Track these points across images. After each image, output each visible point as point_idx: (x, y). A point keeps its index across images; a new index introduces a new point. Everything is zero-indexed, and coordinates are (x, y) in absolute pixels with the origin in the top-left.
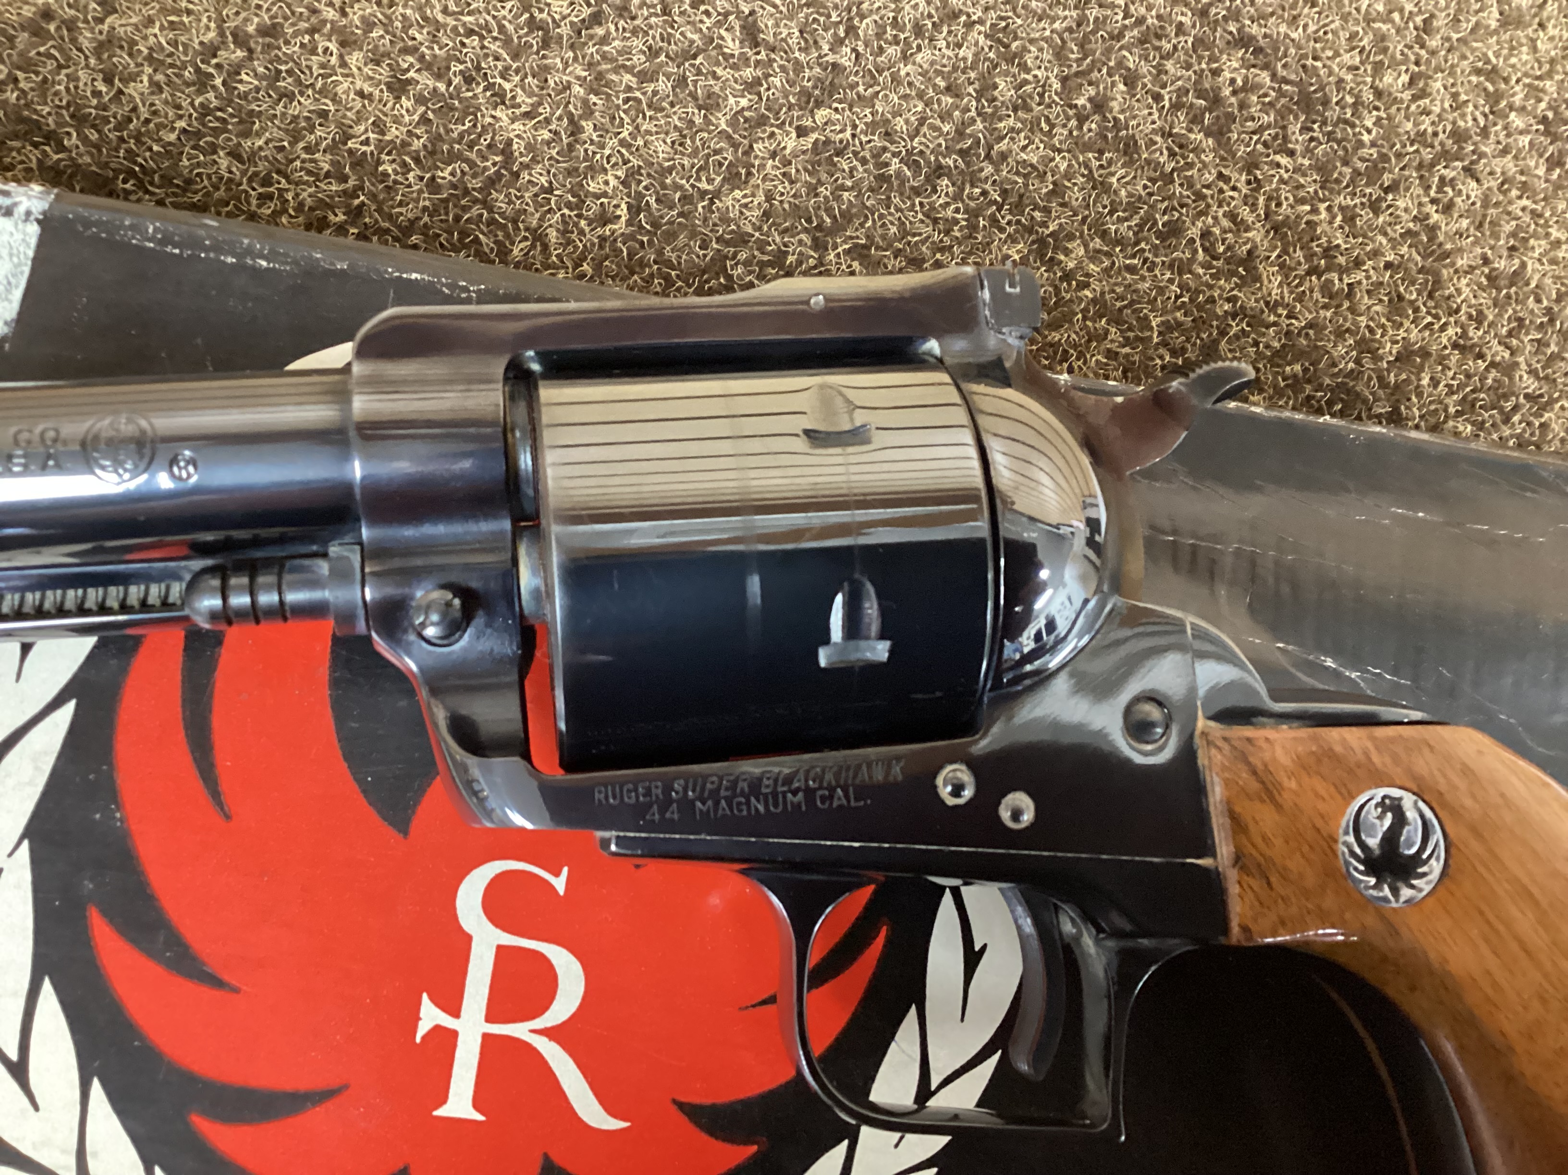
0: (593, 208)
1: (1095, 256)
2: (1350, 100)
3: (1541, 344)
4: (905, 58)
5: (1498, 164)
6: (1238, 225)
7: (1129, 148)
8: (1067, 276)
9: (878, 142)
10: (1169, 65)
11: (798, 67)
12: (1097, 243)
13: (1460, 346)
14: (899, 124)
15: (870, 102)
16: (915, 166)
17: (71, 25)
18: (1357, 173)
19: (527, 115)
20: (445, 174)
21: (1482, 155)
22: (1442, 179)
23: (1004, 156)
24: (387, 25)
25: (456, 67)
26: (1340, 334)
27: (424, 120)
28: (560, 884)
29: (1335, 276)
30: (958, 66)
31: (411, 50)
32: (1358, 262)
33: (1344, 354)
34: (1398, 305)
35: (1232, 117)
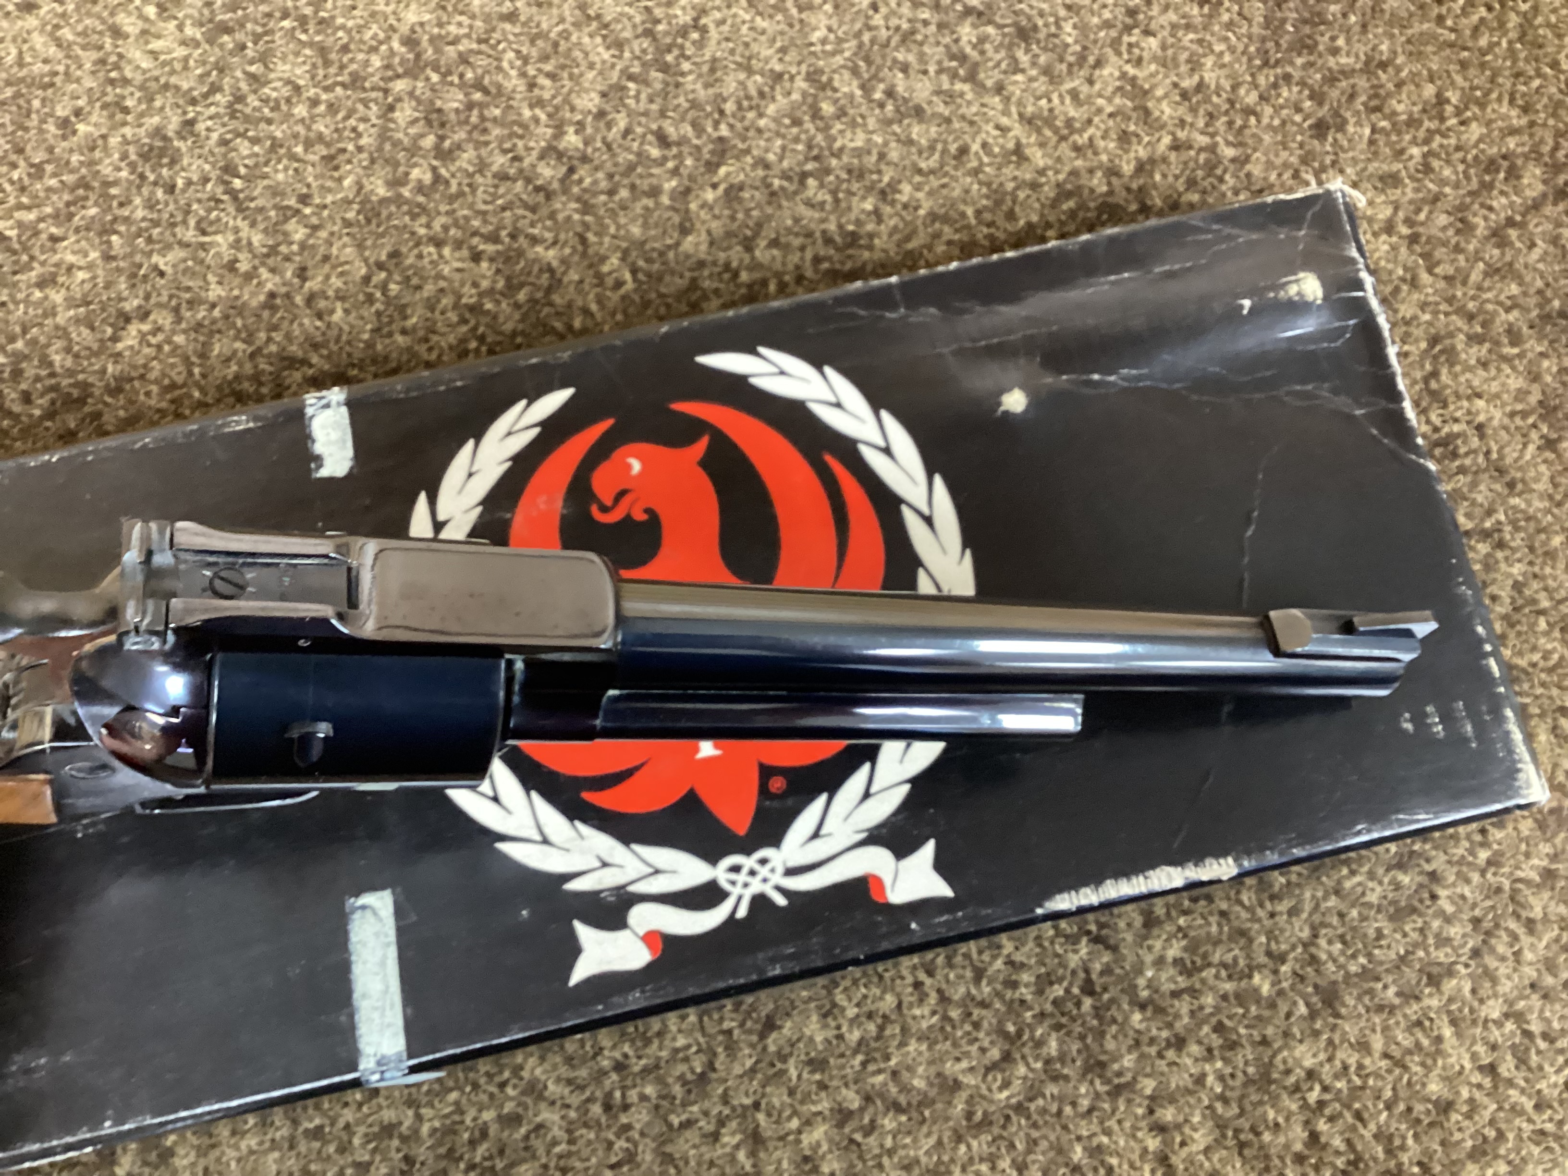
0: (610, 281)
1: (918, 188)
2: (1051, 20)
3: (1230, 123)
4: (761, 115)
5: (1164, 20)
6: (1003, 130)
7: (919, 112)
8: (905, 206)
9: (761, 173)
10: (926, 49)
11: (698, 148)
12: (918, 179)
13: (1176, 146)
14: (771, 157)
15: (748, 151)
16: (789, 179)
17: (288, 296)
18: (1070, 65)
19: (555, 243)
20: (522, 296)
21: (1151, 18)
22: (1130, 45)
23: (842, 149)
24: (456, 224)
25: (504, 233)
26: (1091, 171)
27: (498, 271)
29: (1076, 137)
30: (795, 107)
31: (475, 233)
32: (1089, 122)
33: (1098, 183)
34: (1124, 138)
35: (976, 65)
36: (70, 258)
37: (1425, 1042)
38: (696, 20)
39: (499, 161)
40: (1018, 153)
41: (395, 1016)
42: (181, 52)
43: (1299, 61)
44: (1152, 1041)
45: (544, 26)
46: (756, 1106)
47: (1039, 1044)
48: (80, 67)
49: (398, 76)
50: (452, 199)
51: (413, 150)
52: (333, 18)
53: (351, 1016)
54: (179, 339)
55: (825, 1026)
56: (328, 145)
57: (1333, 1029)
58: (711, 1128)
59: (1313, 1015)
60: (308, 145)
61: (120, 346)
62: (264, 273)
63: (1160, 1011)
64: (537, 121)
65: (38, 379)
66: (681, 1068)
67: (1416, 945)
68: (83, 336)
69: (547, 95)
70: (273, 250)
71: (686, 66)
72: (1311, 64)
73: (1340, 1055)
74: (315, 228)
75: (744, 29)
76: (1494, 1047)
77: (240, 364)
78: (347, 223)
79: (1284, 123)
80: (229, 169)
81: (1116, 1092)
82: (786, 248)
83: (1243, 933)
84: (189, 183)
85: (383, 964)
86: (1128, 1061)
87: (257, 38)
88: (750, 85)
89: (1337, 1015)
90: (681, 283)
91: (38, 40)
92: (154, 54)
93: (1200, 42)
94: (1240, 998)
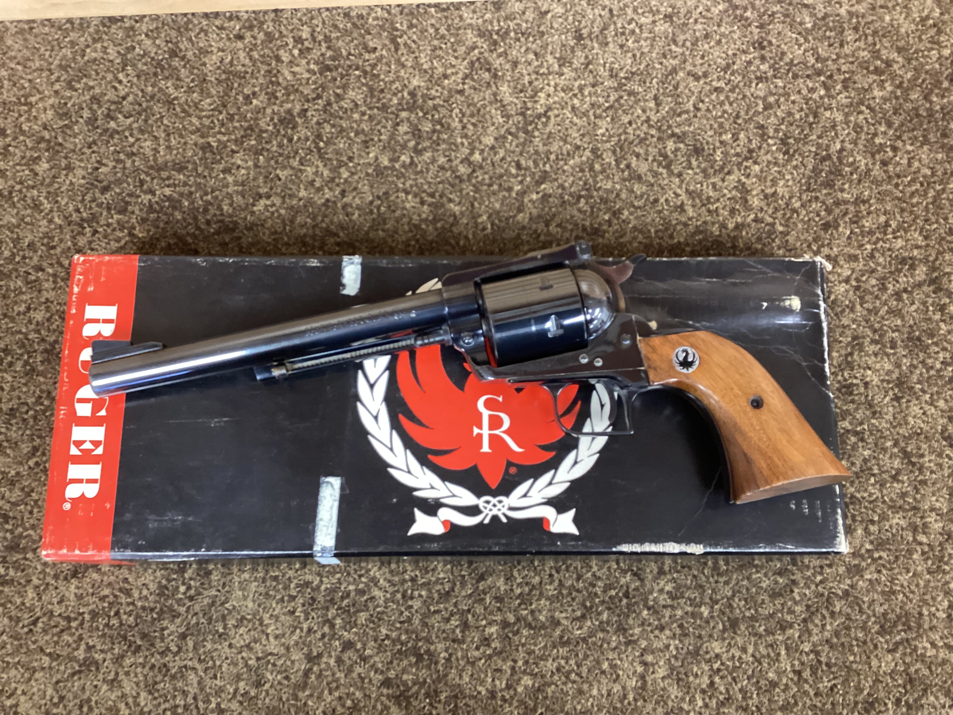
0: (481, 227)
1: (631, 214)
2: (712, 147)
3: (784, 214)
4: (566, 164)
5: (765, 158)
6: (677, 195)
7: (639, 178)
8: (624, 221)
9: (560, 191)
10: (650, 149)
11: (534, 173)
12: (632, 209)
13: (756, 220)
14: (567, 184)
15: (556, 180)
16: (573, 197)
17: (335, 203)
18: (715, 171)
19: (459, 204)
20: (439, 225)
21: (759, 156)
22: (746, 167)
23: (600, 188)
24: (416, 185)
25: (437, 194)
26: (713, 223)
27: (431, 211)
28: (500, 399)
29: (710, 206)
30: (582, 163)
31: (424, 191)
32: (718, 200)
33: (715, 230)
34: (733, 211)
35: (671, 161)
36: (239, 162)
37: (772, 655)
38: (546, 112)
39: (442, 160)
40: (681, 208)
41: (333, 530)
42: (306, 75)
43: (824, 192)
44: (650, 625)
45: (476, 100)
46: (469, 611)
47: (599, 614)
48: (259, 72)
49: (403, 110)
50: (417, 173)
51: (404, 146)
52: (379, 75)
53: (314, 527)
54: (283, 212)
55: (506, 584)
56: (366, 135)
57: (733, 638)
58: (447, 616)
59: (724, 630)
60: (357, 134)
61: (255, 209)
62: (327, 191)
63: (656, 612)
64: (462, 144)
65: (215, 215)
66: (439, 587)
67: (778, 611)
68: (238, 199)
69: (470, 134)
70: (332, 180)
71: (536, 133)
72: (830, 194)
73: (732, 651)
74: (353, 174)
75: (567, 121)
76: (803, 664)
77: (308, 229)
78: (368, 174)
79: (809, 220)
80: (319, 137)
81: (628, 643)
82: (564, 229)
83: (701, 587)
84: (299, 139)
85: (331, 508)
86: (637, 631)
87: (342, 76)
88: (564, 149)
89: (735, 633)
90: (513, 235)
91: (242, 54)
92: (294, 74)
93: (779, 172)
94: (693, 615)
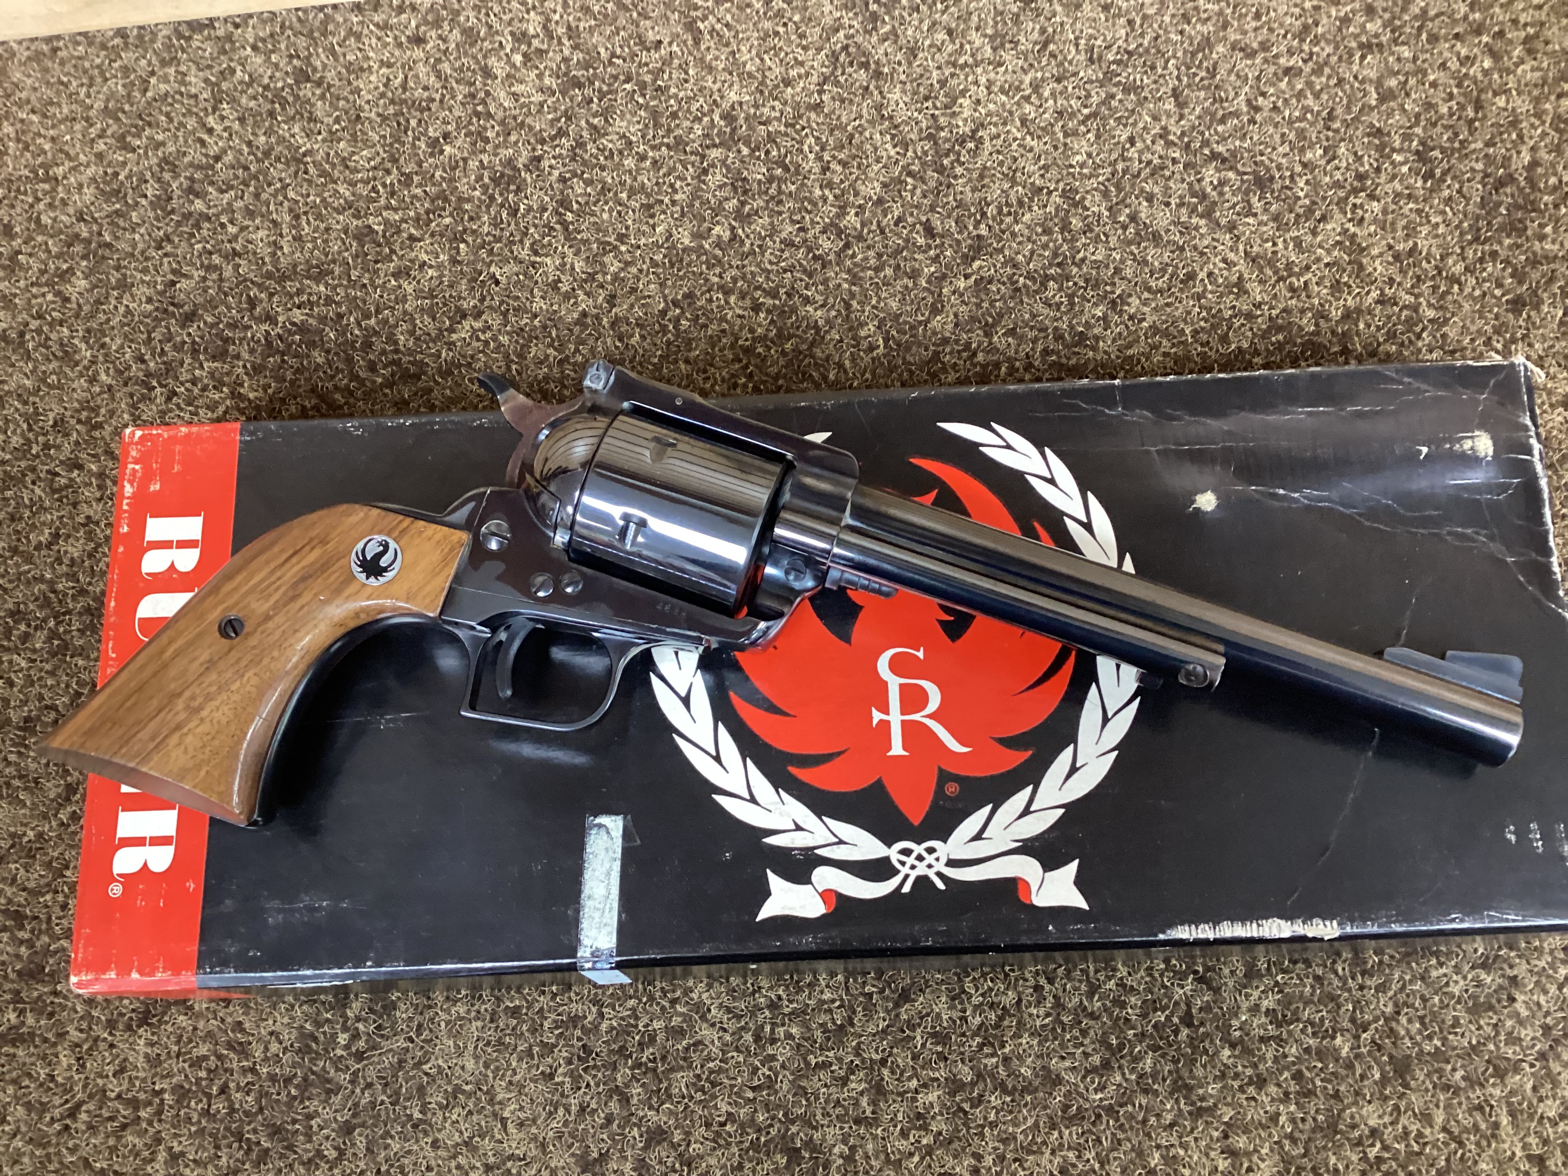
0: (865, 345)
1: (1145, 303)
2: (1288, 174)
3: (1435, 288)
4: (1016, 222)
5: (1388, 188)
6: (1229, 264)
7: (1156, 238)
8: (1131, 318)
9: (1010, 271)
10: (1171, 184)
11: (958, 242)
12: (1146, 295)
13: (1382, 301)
14: (1020, 258)
15: (1001, 251)
16: (1034, 280)
17: (597, 317)
18: (1298, 216)
19: (823, 306)
20: (788, 346)
21: (1378, 185)
22: (1354, 205)
23: (1083, 260)
24: (744, 278)
25: (782, 291)
26: (1303, 311)
27: (772, 322)
28: (920, 654)
29: (1294, 280)
30: (1048, 218)
31: (758, 288)
32: (1308, 268)
33: (1307, 323)
34: (1337, 287)
35: (1215, 203)
36: (424, 257)
37: (1483, 1126)
38: (974, 132)
39: (788, 229)
40: (1240, 287)
41: (612, 918)
42: (537, 98)
43: (1507, 242)
44: (1237, 1076)
45: (844, 119)
46: (883, 1062)
47: (1136, 1059)
48: (453, 97)
49: (715, 146)
50: (744, 256)
51: (717, 210)
52: (668, 88)
53: (578, 911)
54: (504, 339)
55: (952, 1007)
56: (648, 196)
57: (1402, 1096)
58: (842, 1073)
59: (1384, 1081)
60: (632, 192)
61: (454, 336)
62: (582, 297)
63: (1248, 1052)
64: (825, 199)
65: (384, 352)
66: (823, 1018)
67: (1488, 1038)
68: (424, 323)
69: (837, 180)
70: (592, 277)
71: (959, 170)
72: (1518, 246)
73: (1404, 1120)
74: (627, 264)
75: (1014, 146)
76: (1545, 1142)
77: (550, 367)
78: (654, 264)
79: (1484, 294)
80: (564, 203)
81: (1198, 1113)
82: (1021, 339)
83: (1333, 998)
84: (529, 209)
85: (608, 874)
86: (1213, 1089)
87: (602, 95)
88: (1012, 193)
89: (1406, 1086)
90: (927, 355)
91: (422, 69)
92: (515, 96)
93: (1419, 212)
94: (1321, 1054)
